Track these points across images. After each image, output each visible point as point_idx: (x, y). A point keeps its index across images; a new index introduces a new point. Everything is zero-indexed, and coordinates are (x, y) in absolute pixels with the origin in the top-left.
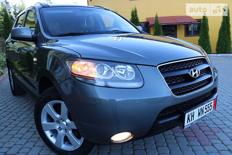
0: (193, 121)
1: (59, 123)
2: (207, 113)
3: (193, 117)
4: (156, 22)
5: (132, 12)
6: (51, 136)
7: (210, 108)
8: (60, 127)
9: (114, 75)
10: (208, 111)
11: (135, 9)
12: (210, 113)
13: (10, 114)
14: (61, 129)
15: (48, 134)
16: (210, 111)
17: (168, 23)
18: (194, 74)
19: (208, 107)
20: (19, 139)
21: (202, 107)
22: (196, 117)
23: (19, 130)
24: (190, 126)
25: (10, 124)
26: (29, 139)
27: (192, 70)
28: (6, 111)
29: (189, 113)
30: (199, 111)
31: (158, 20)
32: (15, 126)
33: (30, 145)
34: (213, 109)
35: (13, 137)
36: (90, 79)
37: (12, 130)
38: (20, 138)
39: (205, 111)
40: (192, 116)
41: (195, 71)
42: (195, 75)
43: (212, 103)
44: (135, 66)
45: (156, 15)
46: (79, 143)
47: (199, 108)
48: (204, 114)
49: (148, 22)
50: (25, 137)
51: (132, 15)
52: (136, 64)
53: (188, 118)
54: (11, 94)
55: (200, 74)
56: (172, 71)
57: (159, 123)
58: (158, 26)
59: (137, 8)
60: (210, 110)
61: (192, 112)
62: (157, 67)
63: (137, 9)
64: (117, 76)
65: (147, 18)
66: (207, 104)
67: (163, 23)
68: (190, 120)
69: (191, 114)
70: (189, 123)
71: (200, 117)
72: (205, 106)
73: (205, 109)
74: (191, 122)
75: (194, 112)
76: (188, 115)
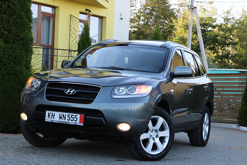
0: (53, 119)
2: (70, 121)
3: (53, 117)
7: (75, 119)
10: (72, 121)
19: (72, 117)
21: (64, 114)
22: (57, 119)
24: (50, 121)
27: (69, 89)
30: (61, 115)
34: (80, 122)
40: (52, 115)
41: (71, 90)
42: (69, 93)
43: (77, 116)
47: (61, 113)
48: (66, 121)
53: (49, 115)
60: (75, 121)
66: (71, 114)
68: (51, 118)
69: (51, 113)
70: (49, 119)
71: (62, 120)
72: (67, 114)
73: (68, 117)
74: (51, 119)
75: (54, 113)
76: (49, 113)
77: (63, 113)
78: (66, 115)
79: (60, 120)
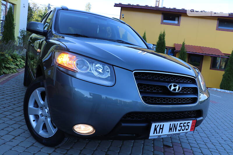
0: (160, 134)
1: (42, 109)
2: (181, 131)
3: (161, 130)
4: (182, 49)
5: (160, 35)
6: (34, 121)
7: (187, 127)
8: (42, 114)
9: (90, 70)
10: (183, 130)
11: (164, 33)
12: (186, 133)
13: (13, 99)
14: (43, 116)
15: (32, 118)
16: (185, 131)
17: (194, 52)
18: (173, 88)
19: (183, 126)
20: (9, 119)
21: (176, 123)
22: (166, 131)
23: (14, 113)
24: (156, 137)
25: (9, 107)
26: (18, 122)
27: (173, 84)
28: (10, 96)
29: (157, 124)
30: (171, 126)
31: (184, 48)
32: (12, 108)
33: (16, 126)
34: (191, 130)
35: (5, 117)
36: (71, 71)
37: (8, 111)
38: (11, 119)
39: (178, 128)
40: (160, 128)
41: (175, 86)
42: (175, 90)
43: (189, 123)
44: (112, 67)
45: (184, 42)
46: (54, 131)
47: (172, 123)
48: (177, 132)
49: (175, 48)
50: (15, 119)
51: (159, 38)
52: (113, 65)
53: (155, 129)
54: (23, 84)
55: (181, 91)
56: (150, 80)
57: (121, 124)
58: (184, 53)
59: (165, 31)
60: (187, 130)
61: (162, 124)
62: (133, 71)
63: (166, 33)
64: (92, 72)
65: (175, 44)
66: (183, 122)
67: (189, 51)
68: (158, 132)
69: (159, 126)
70: (155, 134)
71: (172, 133)
72: (179, 123)
73: (180, 126)
74: (158, 134)
75: (163, 125)
76: (156, 125)
77: (174, 123)
78: (177, 124)
79: (170, 133)
